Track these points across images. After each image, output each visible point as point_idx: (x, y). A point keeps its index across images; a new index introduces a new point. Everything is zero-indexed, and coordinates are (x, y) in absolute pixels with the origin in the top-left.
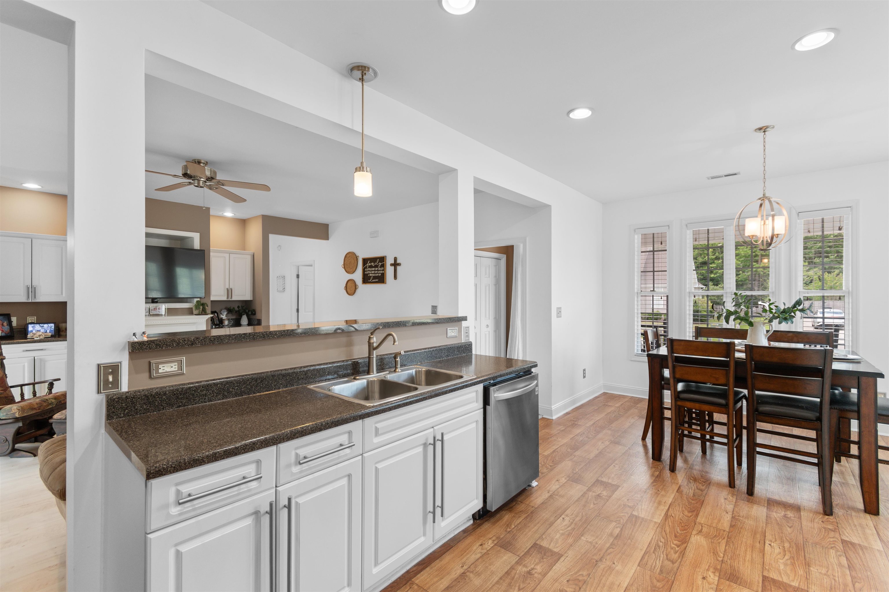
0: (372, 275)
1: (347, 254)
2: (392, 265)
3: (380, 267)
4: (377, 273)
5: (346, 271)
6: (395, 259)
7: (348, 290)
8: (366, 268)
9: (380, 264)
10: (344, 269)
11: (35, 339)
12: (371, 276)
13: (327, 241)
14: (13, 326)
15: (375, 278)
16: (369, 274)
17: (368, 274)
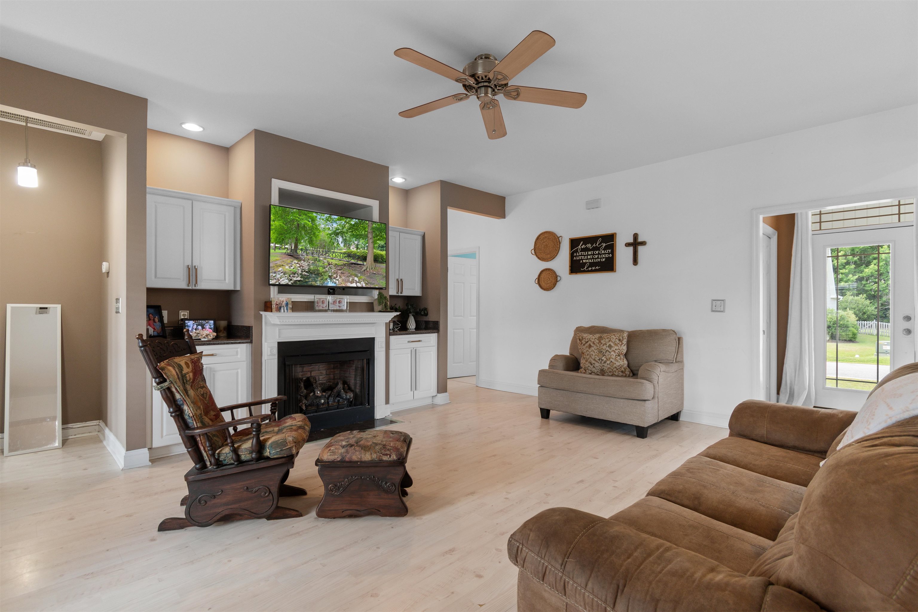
0: (588, 261)
1: (539, 236)
2: (628, 245)
3: (604, 250)
4: (598, 258)
5: (539, 258)
6: (636, 236)
7: (543, 284)
8: (576, 251)
9: (604, 245)
10: (535, 256)
11: (202, 340)
12: (587, 263)
13: (502, 220)
14: (165, 322)
15: (592, 264)
16: (582, 260)
17: (580, 260)
